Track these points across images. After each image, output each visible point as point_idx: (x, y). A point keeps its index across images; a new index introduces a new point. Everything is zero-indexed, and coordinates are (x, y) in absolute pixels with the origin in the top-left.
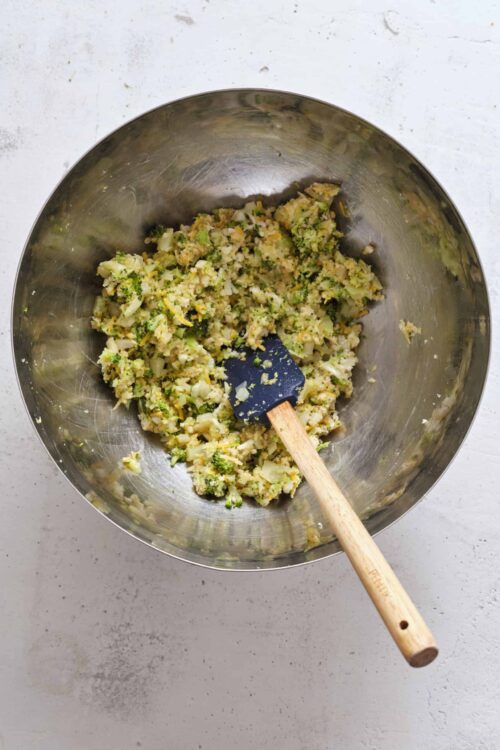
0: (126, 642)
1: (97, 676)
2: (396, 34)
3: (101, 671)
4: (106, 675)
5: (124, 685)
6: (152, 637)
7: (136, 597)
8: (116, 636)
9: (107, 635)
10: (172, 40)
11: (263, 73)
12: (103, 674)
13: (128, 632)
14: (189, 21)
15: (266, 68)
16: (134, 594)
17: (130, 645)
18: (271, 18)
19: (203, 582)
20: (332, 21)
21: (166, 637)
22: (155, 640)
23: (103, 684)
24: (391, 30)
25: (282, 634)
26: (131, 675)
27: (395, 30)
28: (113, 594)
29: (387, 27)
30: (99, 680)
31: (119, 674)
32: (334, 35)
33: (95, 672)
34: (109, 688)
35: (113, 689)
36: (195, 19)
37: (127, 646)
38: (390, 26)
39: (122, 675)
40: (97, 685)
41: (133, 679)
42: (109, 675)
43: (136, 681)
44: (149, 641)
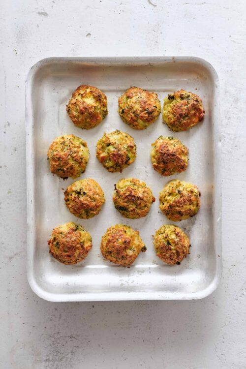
0: (58, 341)
1: (46, 361)
2: (156, 6)
3: (48, 358)
4: (51, 359)
5: (60, 363)
6: (71, 337)
7: (60, 318)
8: (53, 339)
9: (48, 339)
10: (38, 26)
11: (88, 37)
12: (49, 359)
13: (59, 336)
14: (45, 14)
15: (89, 34)
16: (59, 317)
17: (60, 343)
18: (89, 7)
19: (93, 306)
20: (121, 4)
21: (78, 336)
22: (73, 339)
23: (50, 364)
24: (152, 4)
25: (137, 327)
26: (63, 357)
27: (155, 4)
28: (48, 318)
29: (150, 3)
30: (47, 362)
31: (57, 358)
32: (123, 11)
33: (45, 359)
34: (53, 366)
35: (55, 366)
36: (48, 13)
37: (59, 343)
38: (152, 3)
39: (59, 358)
40: (47, 365)
41: (65, 359)
42: (52, 359)
43: (66, 360)
44: (70, 340)
